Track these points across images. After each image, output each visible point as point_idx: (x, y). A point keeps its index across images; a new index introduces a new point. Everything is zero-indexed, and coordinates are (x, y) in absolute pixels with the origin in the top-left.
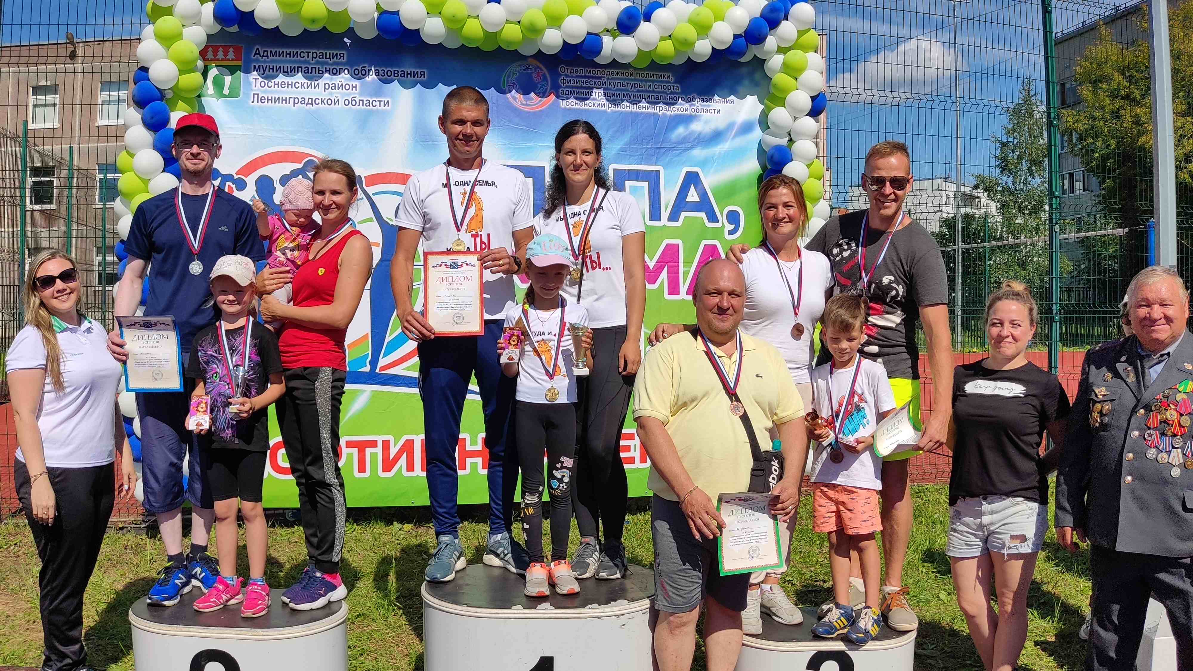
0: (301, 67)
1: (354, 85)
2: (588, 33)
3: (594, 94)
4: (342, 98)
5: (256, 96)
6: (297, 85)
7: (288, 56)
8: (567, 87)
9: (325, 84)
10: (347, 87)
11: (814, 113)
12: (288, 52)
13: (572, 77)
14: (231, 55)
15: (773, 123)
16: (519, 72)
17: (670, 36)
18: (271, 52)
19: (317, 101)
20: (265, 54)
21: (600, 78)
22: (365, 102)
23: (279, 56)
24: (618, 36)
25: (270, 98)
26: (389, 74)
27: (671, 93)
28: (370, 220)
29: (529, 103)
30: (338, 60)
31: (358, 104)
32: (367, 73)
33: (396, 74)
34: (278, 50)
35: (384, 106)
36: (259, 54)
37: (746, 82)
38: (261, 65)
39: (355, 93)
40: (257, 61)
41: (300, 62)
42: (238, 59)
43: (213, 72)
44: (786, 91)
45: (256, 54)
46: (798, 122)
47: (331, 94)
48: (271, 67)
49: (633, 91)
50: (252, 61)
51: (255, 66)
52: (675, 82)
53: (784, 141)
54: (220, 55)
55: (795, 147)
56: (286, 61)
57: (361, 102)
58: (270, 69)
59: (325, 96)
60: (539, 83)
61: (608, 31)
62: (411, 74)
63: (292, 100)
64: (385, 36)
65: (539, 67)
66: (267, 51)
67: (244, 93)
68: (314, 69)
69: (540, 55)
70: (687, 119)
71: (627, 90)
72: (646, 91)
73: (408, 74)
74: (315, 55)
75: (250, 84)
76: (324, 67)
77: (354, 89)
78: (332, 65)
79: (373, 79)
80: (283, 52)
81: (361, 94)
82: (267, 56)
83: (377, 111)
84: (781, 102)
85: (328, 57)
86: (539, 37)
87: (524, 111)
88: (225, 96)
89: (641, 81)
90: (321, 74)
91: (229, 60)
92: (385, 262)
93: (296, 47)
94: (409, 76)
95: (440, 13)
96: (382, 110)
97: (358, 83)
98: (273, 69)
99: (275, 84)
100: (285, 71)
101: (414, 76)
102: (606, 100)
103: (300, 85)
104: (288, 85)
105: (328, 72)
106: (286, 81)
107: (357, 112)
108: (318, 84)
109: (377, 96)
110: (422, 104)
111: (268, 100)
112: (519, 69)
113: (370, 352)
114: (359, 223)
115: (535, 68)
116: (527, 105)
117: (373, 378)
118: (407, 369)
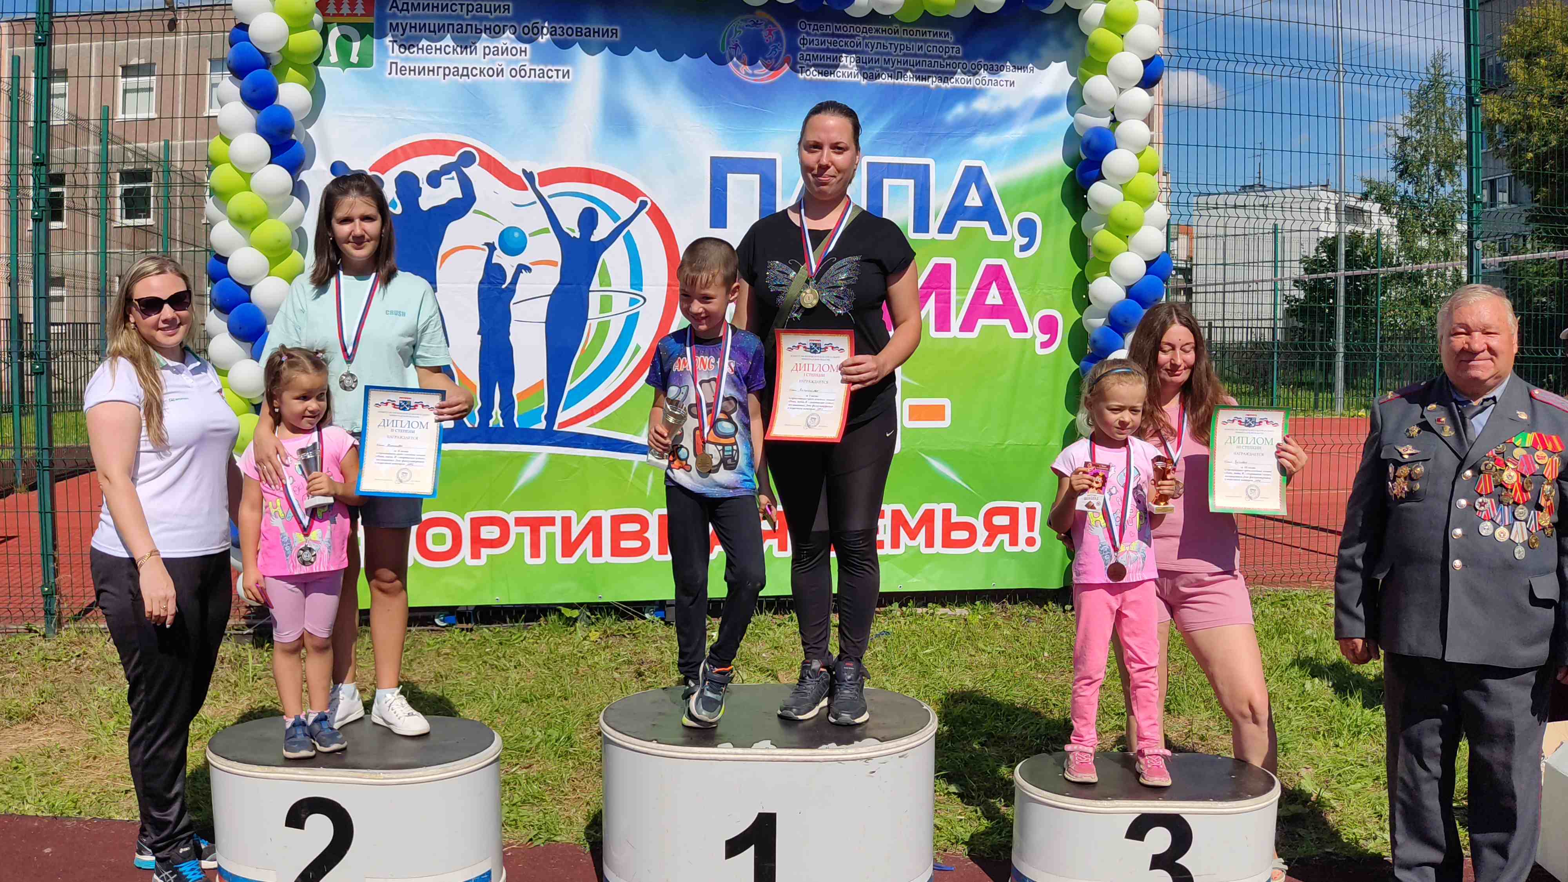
0: (453, 25)
1: (523, 49)
3: (844, 59)
4: (508, 65)
5: (394, 66)
6: (448, 50)
7: (435, 9)
8: (808, 49)
9: (485, 48)
10: (514, 51)
11: (1148, 82)
12: (436, 5)
13: (815, 35)
14: (360, 9)
15: (1091, 97)
16: (743, 28)
19: (475, 72)
20: (405, 8)
21: (854, 37)
22: (538, 72)
23: (424, 10)
25: (412, 68)
26: (570, 32)
27: (950, 57)
28: (545, 231)
29: (756, 72)
30: (501, 14)
31: (528, 74)
32: (540, 32)
33: (579, 32)
34: (421, 2)
35: (564, 77)
36: (397, 7)
37: (1053, 43)
38: (399, 21)
39: (524, 60)
40: (394, 16)
41: (450, 17)
42: (368, 13)
43: (334, 33)
44: (1108, 53)
45: (392, 7)
46: (1125, 95)
47: (493, 61)
48: (413, 25)
49: (898, 55)
50: (387, 16)
51: (391, 24)
52: (955, 43)
53: (1104, 122)
54: (345, 9)
55: (1120, 129)
56: (432, 17)
57: (533, 72)
58: (411, 27)
59: (484, 64)
60: (770, 44)
62: (599, 32)
63: (441, 71)
65: (770, 22)
66: (407, 4)
67: (378, 61)
68: (469, 27)
69: (772, 6)
70: (969, 94)
71: (889, 54)
72: (915, 55)
73: (594, 32)
74: (470, 8)
75: (386, 48)
76: (484, 23)
77: (523, 54)
78: (494, 21)
79: (548, 40)
80: (428, 4)
81: (532, 61)
82: (407, 10)
83: (554, 84)
84: (1101, 68)
85: (488, 9)
87: (749, 83)
88: (352, 65)
89: (910, 40)
90: (479, 32)
91: (356, 15)
92: (566, 287)
94: (596, 35)
96: (561, 83)
97: (528, 46)
98: (415, 27)
99: (418, 49)
100: (432, 29)
101: (603, 36)
102: (861, 69)
103: (451, 50)
104: (436, 49)
105: (488, 31)
106: (433, 45)
107: (527, 84)
108: (476, 48)
109: (553, 64)
110: (613, 74)
111: (410, 70)
112: (743, 24)
113: (546, 404)
114: (531, 235)
115: (766, 26)
116: (753, 75)
117: (549, 437)
118: (593, 426)
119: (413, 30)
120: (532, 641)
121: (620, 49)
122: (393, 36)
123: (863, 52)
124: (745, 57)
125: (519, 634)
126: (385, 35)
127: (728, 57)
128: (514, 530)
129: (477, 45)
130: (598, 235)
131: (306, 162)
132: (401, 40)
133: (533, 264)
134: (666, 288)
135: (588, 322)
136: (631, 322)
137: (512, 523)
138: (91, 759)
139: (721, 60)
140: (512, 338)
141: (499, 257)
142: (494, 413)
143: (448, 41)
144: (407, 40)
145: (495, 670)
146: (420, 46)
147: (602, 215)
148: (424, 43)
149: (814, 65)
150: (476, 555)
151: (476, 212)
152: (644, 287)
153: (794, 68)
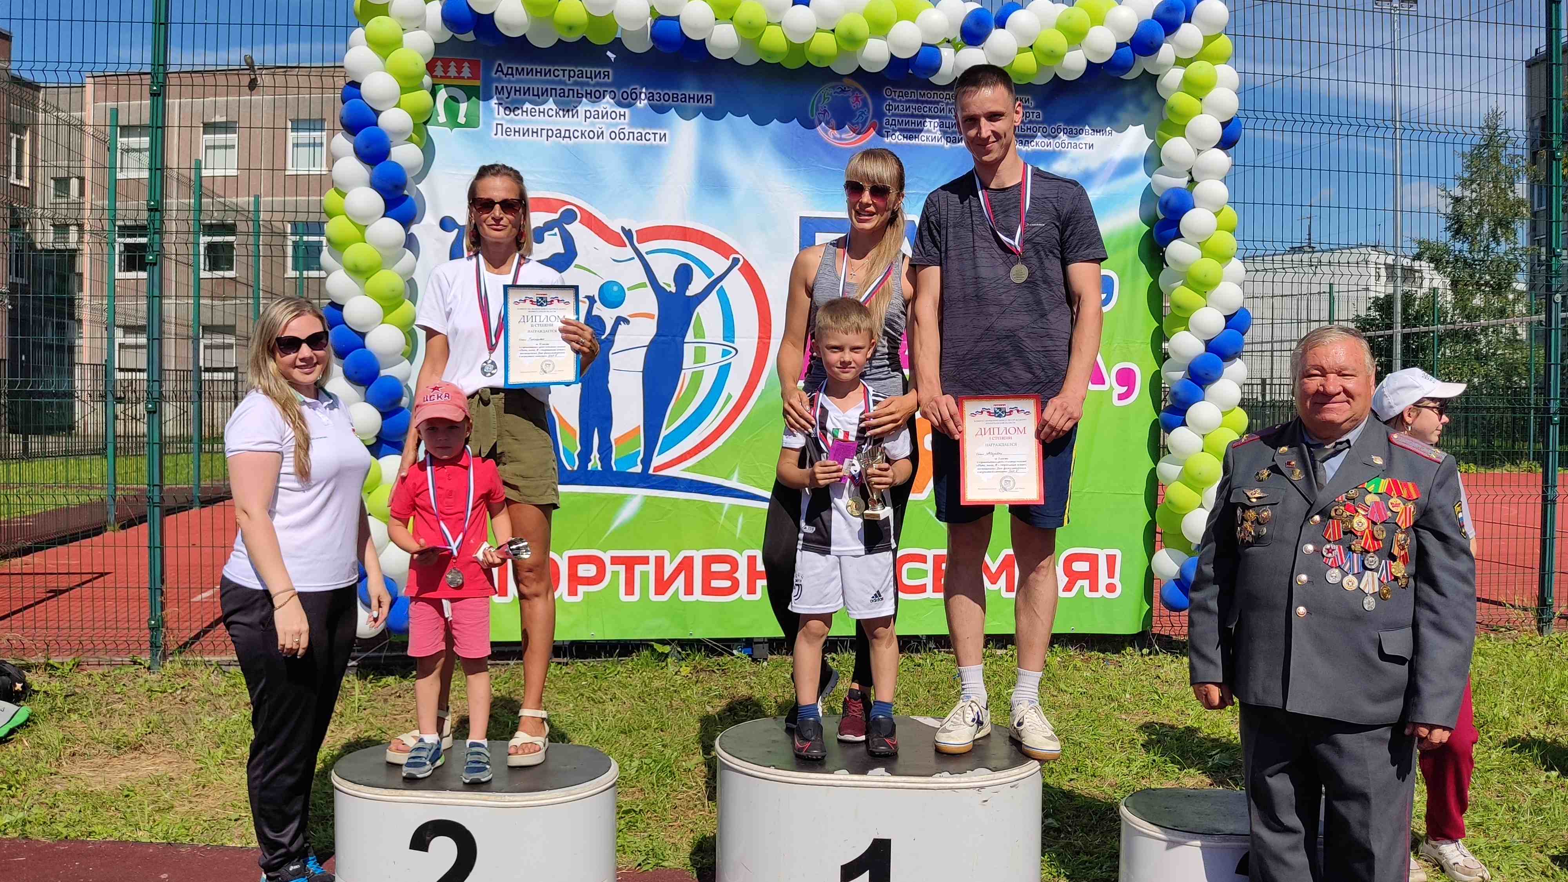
0: (556, 89)
1: (622, 113)
2: (923, 45)
3: (927, 124)
4: (608, 129)
5: (499, 127)
6: (551, 113)
7: (539, 74)
8: (893, 115)
9: (586, 111)
11: (1225, 144)
12: (539, 70)
13: (900, 101)
14: (466, 72)
15: (1169, 159)
16: (831, 95)
17: (1031, 47)
18: (517, 69)
19: (576, 134)
20: (510, 72)
21: (937, 103)
22: (636, 135)
23: (528, 74)
24: (960, 48)
25: (517, 130)
26: (666, 97)
28: (643, 285)
29: (844, 136)
30: (602, 80)
31: (627, 137)
32: (638, 97)
33: (675, 98)
34: (525, 67)
35: (661, 140)
36: (502, 71)
37: (1131, 106)
38: (505, 85)
39: (623, 124)
40: (499, 80)
41: (553, 82)
42: (475, 77)
43: (442, 95)
44: (1187, 116)
45: (497, 71)
46: (1203, 156)
47: (593, 124)
48: (518, 89)
50: (493, 80)
51: (497, 87)
52: (1036, 107)
53: (1182, 182)
54: (452, 71)
55: (1198, 189)
56: (536, 82)
57: (631, 135)
58: (516, 91)
59: (586, 127)
60: (857, 109)
61: (948, 42)
62: (694, 98)
63: (544, 132)
64: (661, 49)
65: (857, 89)
66: (512, 68)
67: (484, 123)
68: (571, 92)
69: (860, 74)
70: (1049, 157)
73: (690, 98)
74: (572, 74)
75: (492, 110)
76: (585, 89)
77: (622, 117)
78: (594, 86)
79: (645, 105)
80: (532, 69)
81: (630, 125)
82: (512, 74)
83: (652, 147)
84: (1180, 130)
85: (589, 75)
86: (858, 51)
88: (460, 126)
90: (580, 96)
91: (463, 78)
92: (663, 338)
93: (548, 64)
94: (692, 100)
95: (731, 19)
96: (658, 146)
97: (626, 110)
98: (520, 91)
99: (523, 111)
100: (536, 93)
101: (698, 102)
102: (944, 133)
103: (554, 113)
104: (540, 112)
105: (589, 96)
106: (537, 108)
107: (626, 147)
108: (577, 111)
109: (651, 127)
110: (707, 138)
111: (515, 131)
112: (832, 91)
113: (642, 449)
114: (629, 289)
115: (853, 92)
116: (841, 139)
117: (645, 480)
118: (687, 470)
119: (518, 93)
120: (624, 675)
121: (713, 114)
122: (498, 99)
123: (946, 117)
124: (833, 122)
125: (613, 669)
126: (491, 98)
127: (817, 122)
128: (610, 568)
129: (578, 108)
130: (693, 290)
131: (417, 218)
132: (506, 103)
133: (630, 316)
134: (756, 340)
135: (683, 372)
136: (724, 372)
137: (608, 562)
138: (200, 787)
139: (810, 125)
140: (610, 386)
141: (599, 310)
142: (592, 457)
143: (551, 104)
144: (513, 102)
145: (592, 702)
146: (525, 109)
147: (696, 270)
148: (527, 106)
149: (900, 130)
150: (573, 592)
151: (577, 266)
152: (736, 340)
153: (880, 133)
